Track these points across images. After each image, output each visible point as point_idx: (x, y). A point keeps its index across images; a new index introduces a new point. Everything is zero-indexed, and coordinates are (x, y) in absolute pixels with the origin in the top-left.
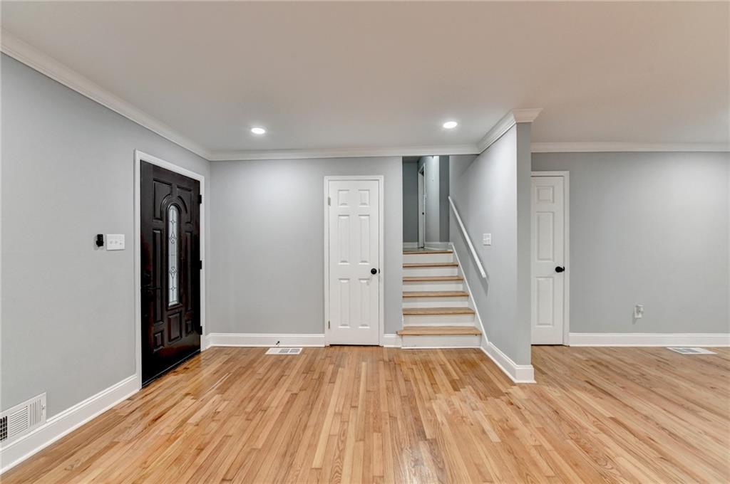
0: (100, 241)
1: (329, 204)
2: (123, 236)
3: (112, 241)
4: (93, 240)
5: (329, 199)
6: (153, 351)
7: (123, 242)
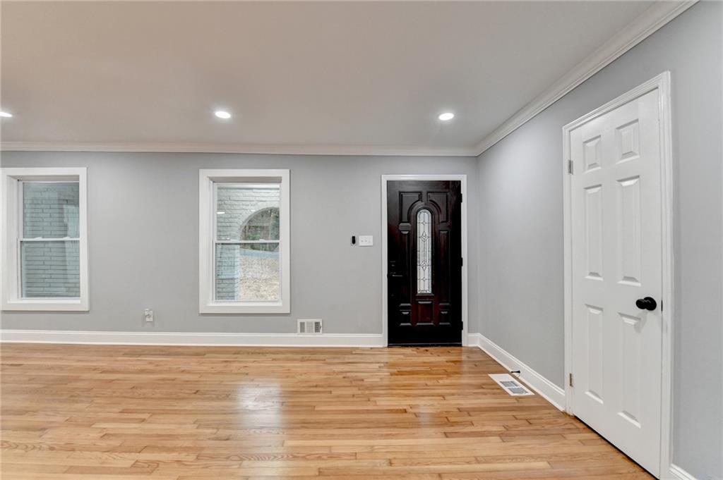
0: (354, 240)
1: (570, 171)
2: (371, 237)
3: (364, 240)
4: (351, 241)
5: (570, 164)
6: (400, 324)
7: (372, 240)
